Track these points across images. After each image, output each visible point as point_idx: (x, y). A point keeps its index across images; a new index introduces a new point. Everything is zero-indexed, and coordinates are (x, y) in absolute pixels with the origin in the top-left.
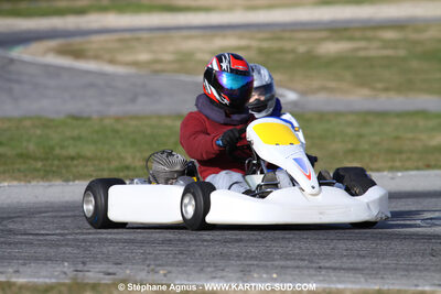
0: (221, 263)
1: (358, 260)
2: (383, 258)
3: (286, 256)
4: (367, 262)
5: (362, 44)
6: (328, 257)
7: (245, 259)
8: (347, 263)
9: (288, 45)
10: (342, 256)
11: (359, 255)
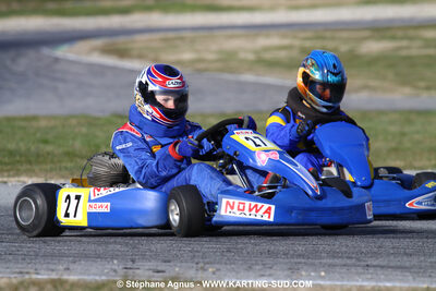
0: (269, 261)
1: (405, 258)
3: (334, 255)
5: (404, 43)
7: (292, 257)
8: (394, 261)
10: (389, 255)
11: (406, 254)
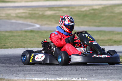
2: (63, 71)
4: (59, 72)
6: (48, 71)
9: (37, 12)
